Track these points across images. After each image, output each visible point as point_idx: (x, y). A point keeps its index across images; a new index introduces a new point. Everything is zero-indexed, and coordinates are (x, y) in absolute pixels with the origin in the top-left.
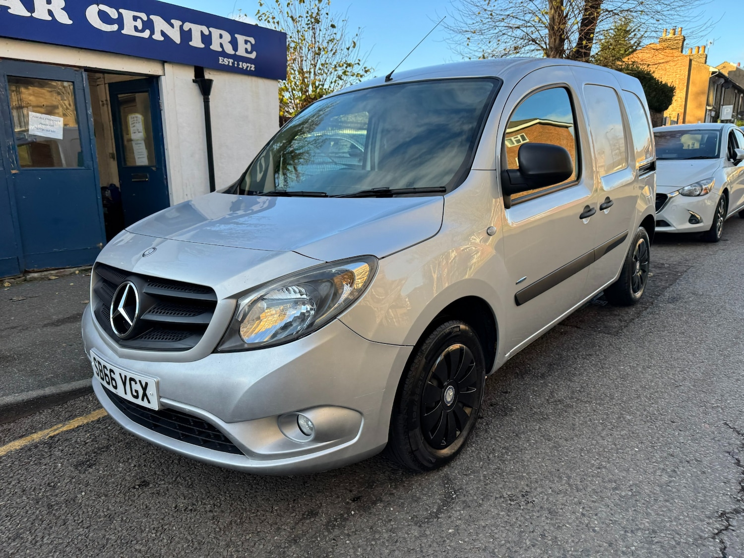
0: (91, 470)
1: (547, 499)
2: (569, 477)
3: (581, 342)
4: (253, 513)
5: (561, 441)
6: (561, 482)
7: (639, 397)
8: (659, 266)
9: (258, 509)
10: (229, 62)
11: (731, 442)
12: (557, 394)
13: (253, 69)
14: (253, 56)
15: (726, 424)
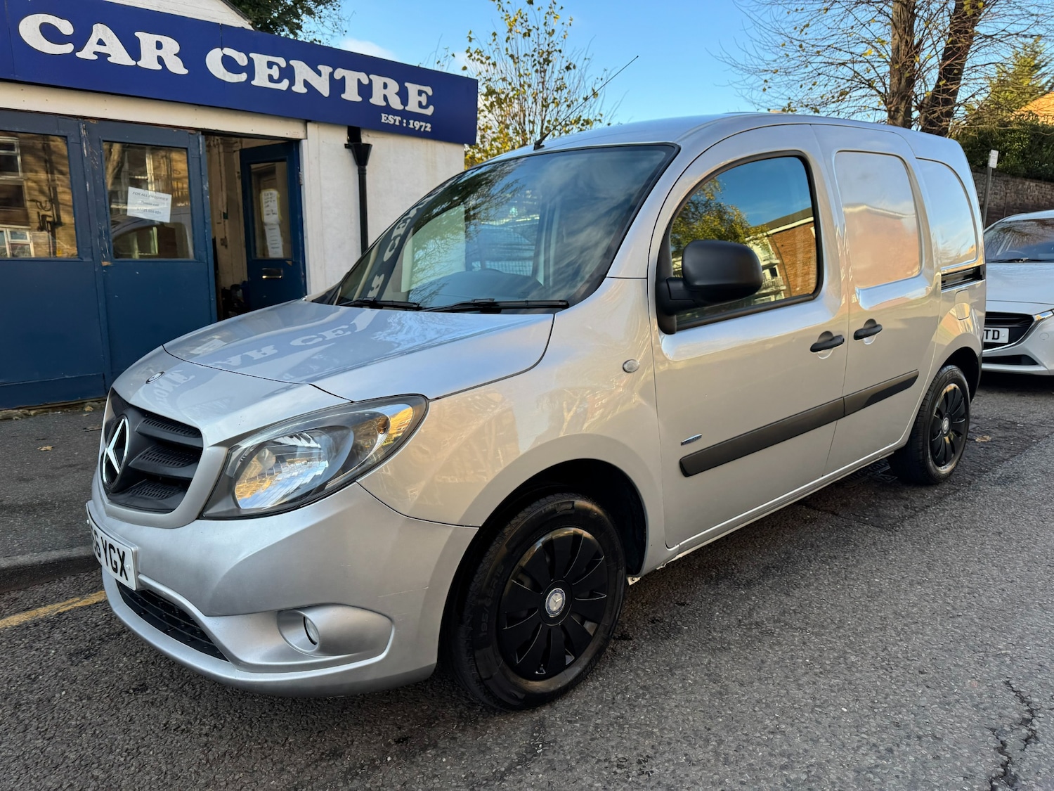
0: (86, 663)
1: (674, 771)
2: (720, 742)
3: (830, 536)
4: (259, 744)
5: (732, 685)
6: (706, 747)
7: (883, 628)
8: (1007, 426)
9: (267, 738)
10: (395, 120)
11: (1005, 712)
12: (758, 613)
13: (428, 129)
14: (429, 111)
15: (1007, 683)
